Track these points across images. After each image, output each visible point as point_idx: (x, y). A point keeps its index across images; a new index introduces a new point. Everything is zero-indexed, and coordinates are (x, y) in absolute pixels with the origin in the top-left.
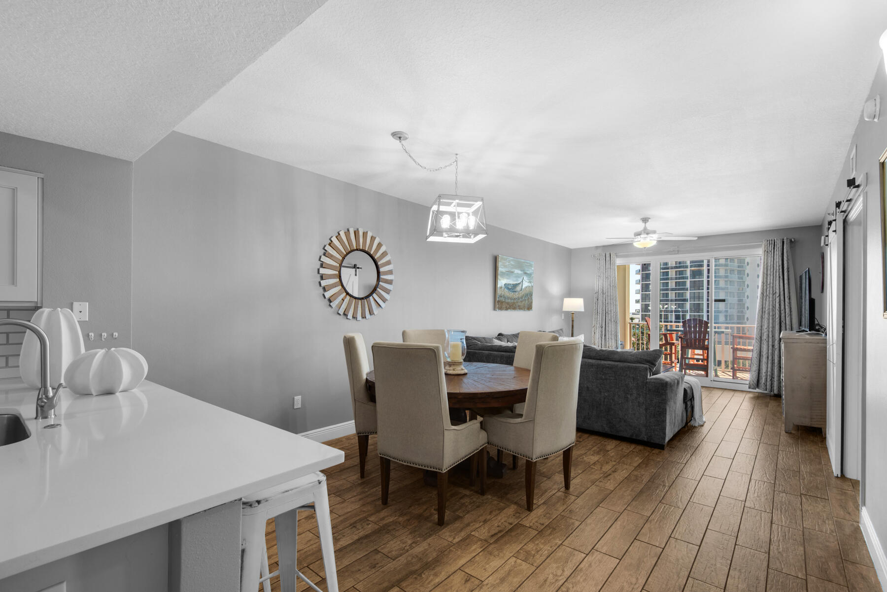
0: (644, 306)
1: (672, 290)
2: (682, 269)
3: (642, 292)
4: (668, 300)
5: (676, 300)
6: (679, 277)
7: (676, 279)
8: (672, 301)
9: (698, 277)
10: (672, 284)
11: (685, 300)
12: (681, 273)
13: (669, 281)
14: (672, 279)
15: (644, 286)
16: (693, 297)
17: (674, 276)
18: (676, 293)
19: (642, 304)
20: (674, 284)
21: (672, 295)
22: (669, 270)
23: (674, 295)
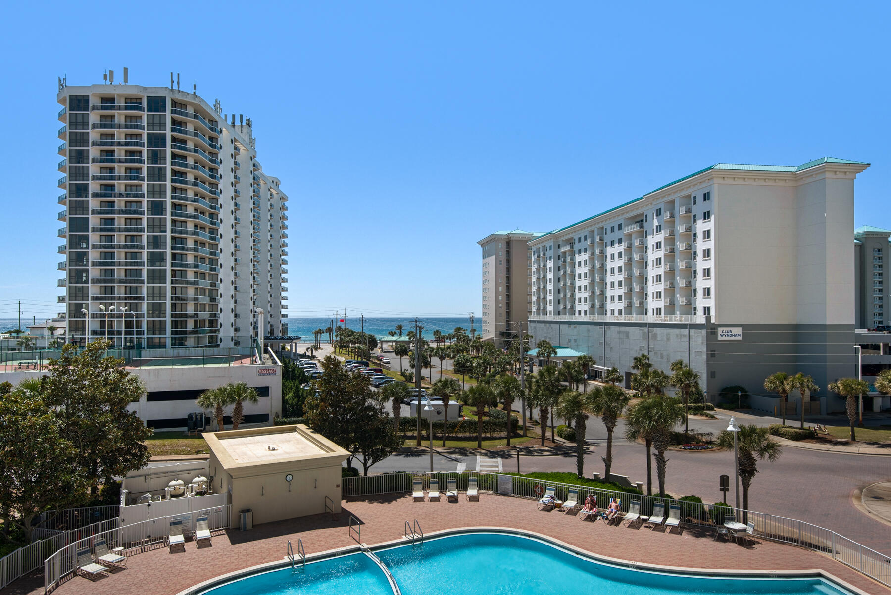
0: (73, 308)
1: (120, 281)
2: (136, 250)
3: (70, 283)
4: (113, 298)
5: (126, 298)
6: (132, 263)
7: (126, 265)
8: (120, 299)
9: (158, 264)
10: (119, 273)
11: (141, 298)
12: (134, 256)
13: (116, 268)
14: (119, 264)
15: (73, 274)
16: (152, 294)
17: (123, 260)
18: (126, 286)
19: (69, 304)
20: (123, 273)
21: (120, 290)
22: (116, 250)
23: (123, 290)
